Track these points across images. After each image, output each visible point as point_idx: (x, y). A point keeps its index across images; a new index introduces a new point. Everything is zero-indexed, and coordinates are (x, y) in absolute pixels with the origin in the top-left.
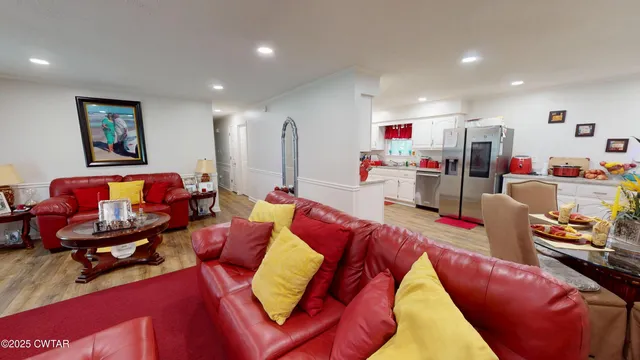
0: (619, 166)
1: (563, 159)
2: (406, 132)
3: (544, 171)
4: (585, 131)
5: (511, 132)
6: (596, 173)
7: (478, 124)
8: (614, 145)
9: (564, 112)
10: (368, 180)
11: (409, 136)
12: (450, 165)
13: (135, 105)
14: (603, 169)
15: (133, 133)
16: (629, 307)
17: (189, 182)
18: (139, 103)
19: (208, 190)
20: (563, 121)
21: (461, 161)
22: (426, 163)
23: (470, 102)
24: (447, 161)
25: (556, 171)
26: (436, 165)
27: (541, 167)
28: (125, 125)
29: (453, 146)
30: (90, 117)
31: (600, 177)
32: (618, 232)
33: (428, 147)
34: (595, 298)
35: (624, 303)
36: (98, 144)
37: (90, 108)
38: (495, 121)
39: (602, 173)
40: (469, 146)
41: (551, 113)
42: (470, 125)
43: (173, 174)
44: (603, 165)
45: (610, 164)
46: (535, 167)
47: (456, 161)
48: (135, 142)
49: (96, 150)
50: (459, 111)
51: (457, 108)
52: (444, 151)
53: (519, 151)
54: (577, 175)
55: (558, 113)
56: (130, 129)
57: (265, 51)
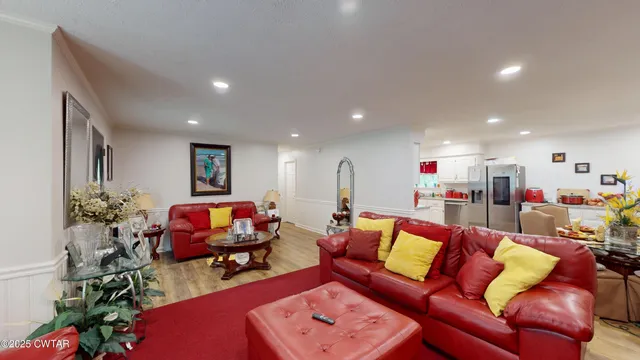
0: (613, 196)
1: (569, 190)
2: (430, 168)
3: (554, 201)
4: (582, 168)
5: (523, 169)
6: (596, 201)
7: (497, 163)
8: (606, 179)
9: (564, 154)
10: (419, 206)
11: (435, 171)
12: (475, 195)
13: (227, 148)
14: (601, 198)
15: (223, 170)
16: (626, 279)
17: (260, 209)
18: (229, 147)
19: (277, 215)
20: (564, 160)
21: (485, 192)
22: (451, 194)
23: (486, 145)
24: (473, 192)
25: (564, 200)
26: (461, 195)
27: (551, 196)
28: (219, 164)
29: (477, 180)
30: (197, 157)
31: (600, 204)
32: (612, 235)
33: (452, 180)
34: (603, 274)
35: (621, 276)
36: (200, 179)
37: (198, 151)
38: (510, 161)
39: (601, 201)
40: (491, 180)
41: (553, 155)
42: (490, 163)
43: (250, 202)
44: (600, 195)
45: (605, 194)
46: (546, 197)
47: (481, 192)
48: (224, 177)
49: (198, 182)
50: (478, 152)
51: (477, 149)
52: (469, 184)
53: (531, 184)
54: (582, 203)
55: (559, 155)
56: (222, 166)
57: (358, 116)
